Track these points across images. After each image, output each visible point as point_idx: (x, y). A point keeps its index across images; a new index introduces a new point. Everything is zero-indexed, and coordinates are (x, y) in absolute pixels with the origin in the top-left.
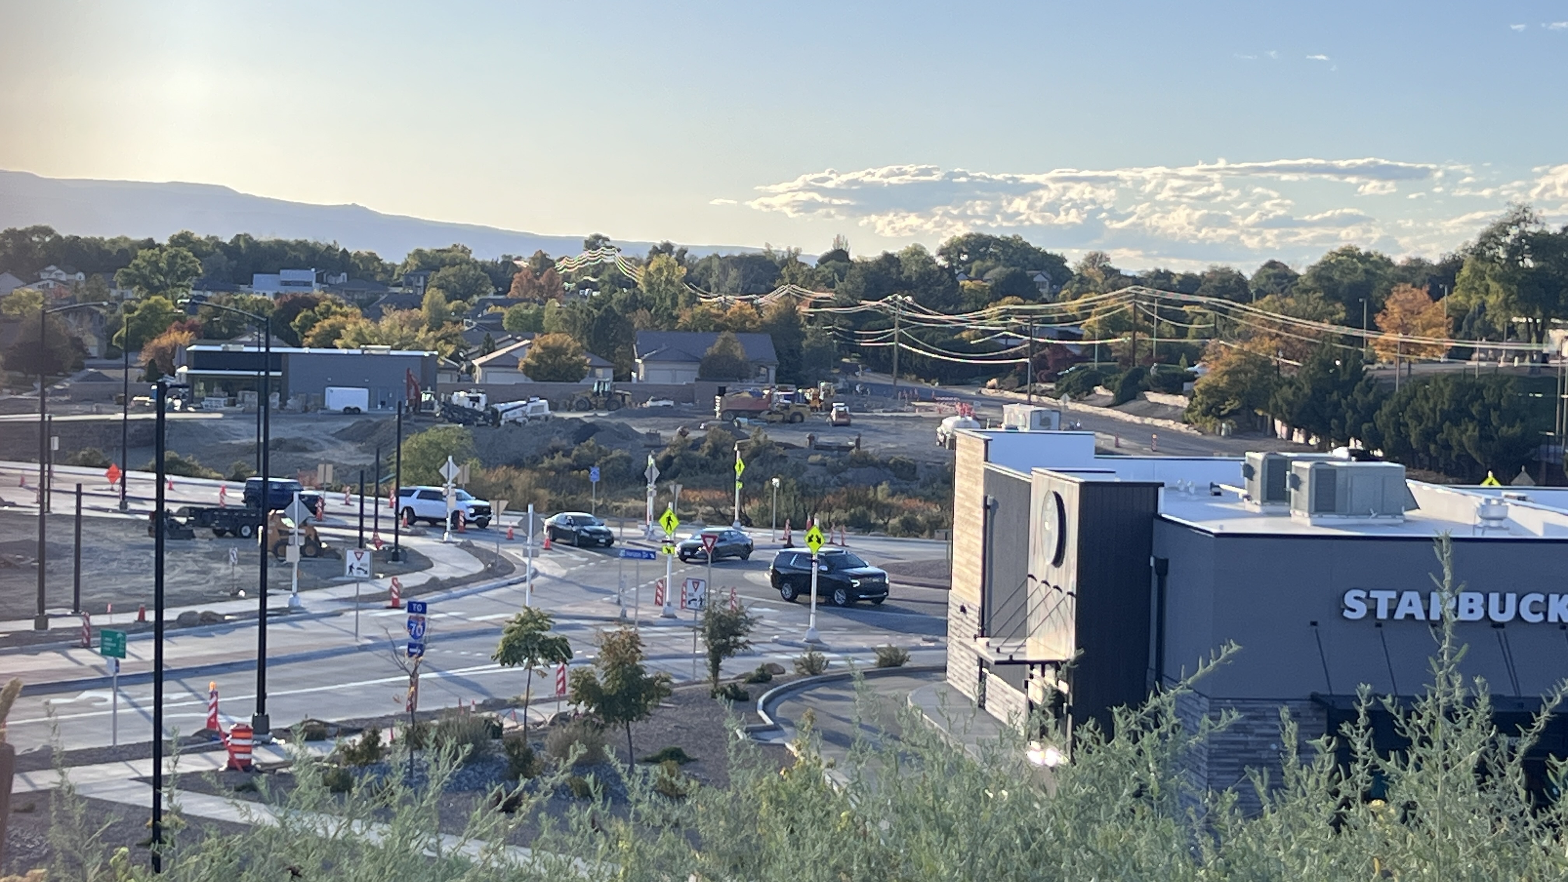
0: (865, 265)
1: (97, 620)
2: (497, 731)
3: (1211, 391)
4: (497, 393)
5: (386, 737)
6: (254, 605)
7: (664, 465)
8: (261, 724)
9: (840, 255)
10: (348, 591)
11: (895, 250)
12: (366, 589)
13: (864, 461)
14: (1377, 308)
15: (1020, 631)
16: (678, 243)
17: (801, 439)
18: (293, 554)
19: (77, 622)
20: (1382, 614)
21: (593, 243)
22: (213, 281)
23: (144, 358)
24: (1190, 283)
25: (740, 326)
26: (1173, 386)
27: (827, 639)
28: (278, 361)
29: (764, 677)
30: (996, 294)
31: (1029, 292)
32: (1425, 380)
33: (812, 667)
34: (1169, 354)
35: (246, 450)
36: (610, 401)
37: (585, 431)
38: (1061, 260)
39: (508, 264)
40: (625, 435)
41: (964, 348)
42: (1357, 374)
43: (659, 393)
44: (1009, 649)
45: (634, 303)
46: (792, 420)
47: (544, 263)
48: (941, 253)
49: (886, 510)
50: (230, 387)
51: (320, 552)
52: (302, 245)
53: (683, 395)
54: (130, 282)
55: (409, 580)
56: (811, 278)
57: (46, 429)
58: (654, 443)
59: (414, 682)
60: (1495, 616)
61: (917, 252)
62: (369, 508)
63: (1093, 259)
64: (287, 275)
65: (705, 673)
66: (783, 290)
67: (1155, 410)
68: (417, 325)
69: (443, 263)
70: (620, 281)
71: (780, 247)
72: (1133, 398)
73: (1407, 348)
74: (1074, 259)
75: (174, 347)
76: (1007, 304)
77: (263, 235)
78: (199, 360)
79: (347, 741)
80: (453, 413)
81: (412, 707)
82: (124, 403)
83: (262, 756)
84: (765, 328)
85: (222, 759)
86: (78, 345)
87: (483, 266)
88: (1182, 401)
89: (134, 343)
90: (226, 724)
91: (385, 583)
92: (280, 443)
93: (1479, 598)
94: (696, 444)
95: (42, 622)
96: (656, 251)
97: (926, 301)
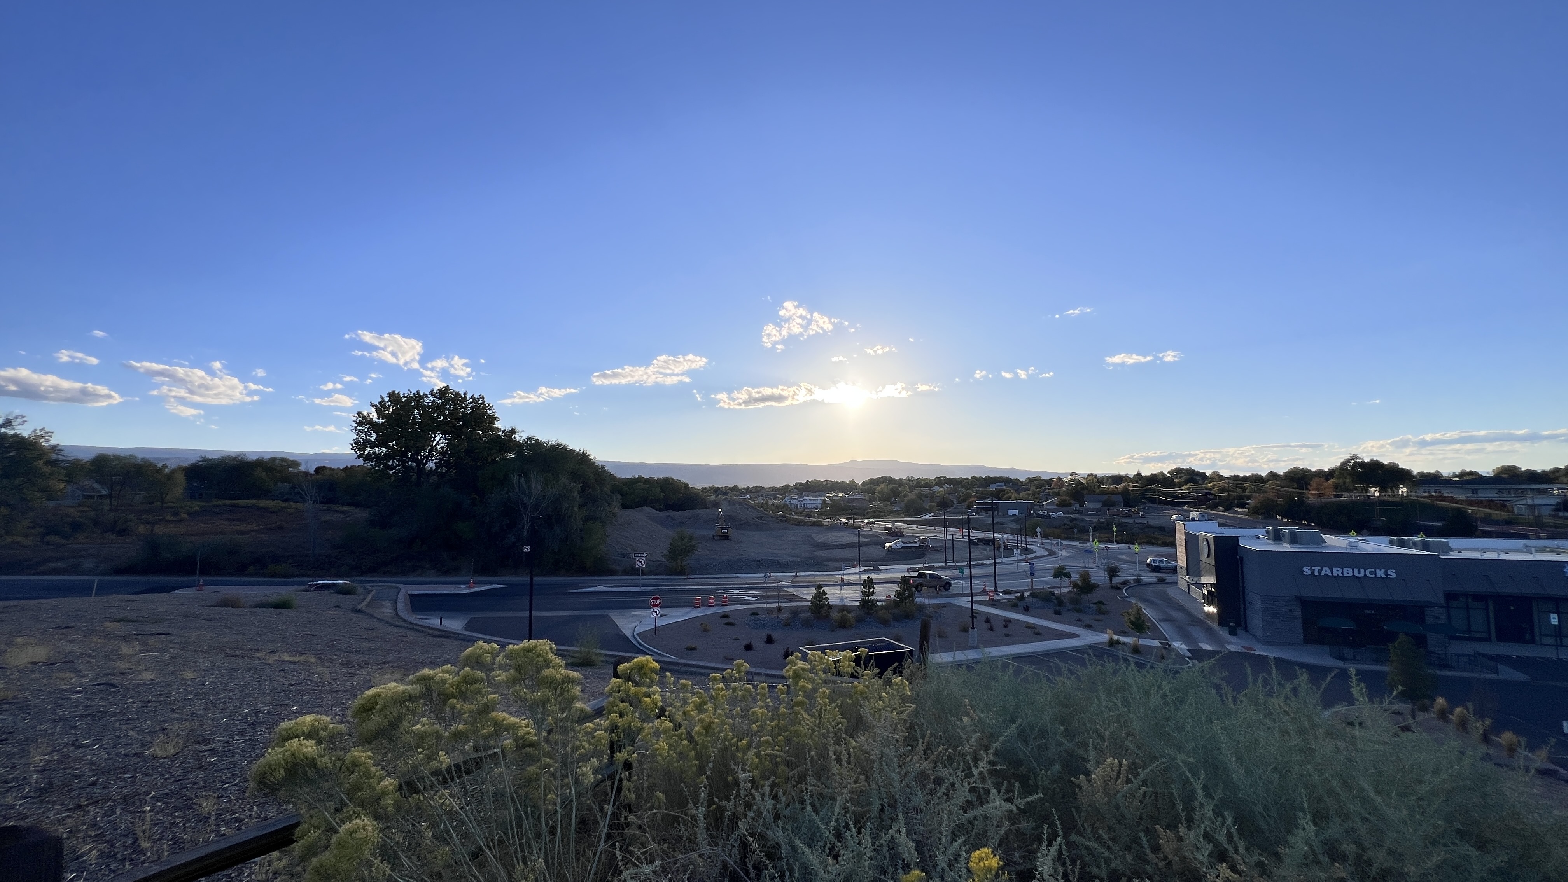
0: (1146, 477)
1: (957, 564)
2: (1054, 594)
3: (1254, 507)
4: (1049, 511)
5: (1026, 595)
6: (993, 561)
7: (1094, 529)
8: (996, 590)
9: (1139, 475)
10: (1015, 558)
11: (1155, 473)
12: (1019, 558)
13: (1150, 527)
14: (1308, 484)
15: (1200, 576)
16: (1094, 473)
17: (1131, 521)
18: (1002, 550)
19: (954, 564)
20: (1316, 573)
21: (1072, 474)
22: (981, 486)
23: (966, 504)
24: (1245, 479)
25: (1113, 493)
26: (1243, 506)
27: (1142, 574)
28: (996, 504)
29: (1125, 583)
30: (1186, 483)
31: (1196, 482)
32: (1327, 504)
33: (1138, 581)
34: (1241, 498)
35: (989, 525)
36: (1079, 512)
37: (1073, 520)
38: (1205, 473)
39: (1051, 479)
40: (1083, 520)
41: (1177, 497)
42: (1303, 502)
43: (1093, 510)
44: (1196, 579)
45: (1084, 488)
46: (1129, 516)
47: (1060, 479)
48: (1168, 473)
49: (1158, 539)
50: (986, 510)
51: (1008, 549)
52: (1001, 477)
53: (1099, 510)
54: (963, 487)
55: (1029, 556)
56: (1132, 480)
57: (945, 520)
58: (1091, 522)
59: (1032, 581)
60: (1358, 575)
61: (1162, 473)
62: (1019, 538)
63: (1214, 473)
64: (998, 484)
65: (1107, 581)
66: (1123, 484)
67: (1237, 513)
68: (1029, 495)
69: (1035, 480)
70: (1079, 483)
71: (1122, 473)
72: (1230, 509)
73: (1320, 495)
74: (1208, 473)
75: (973, 502)
76: (1189, 486)
77: (991, 476)
78: (979, 504)
79: (1016, 595)
80: (1039, 515)
81: (1032, 586)
82: (962, 514)
83: (996, 598)
84: (1119, 493)
85: (987, 598)
86: (952, 501)
87: (1044, 481)
88: (1246, 510)
89: (964, 501)
90: (988, 589)
91: (1024, 557)
92: (997, 523)
93: (1350, 570)
94: (1102, 523)
95: (946, 564)
96: (1089, 475)
97: (1164, 486)
